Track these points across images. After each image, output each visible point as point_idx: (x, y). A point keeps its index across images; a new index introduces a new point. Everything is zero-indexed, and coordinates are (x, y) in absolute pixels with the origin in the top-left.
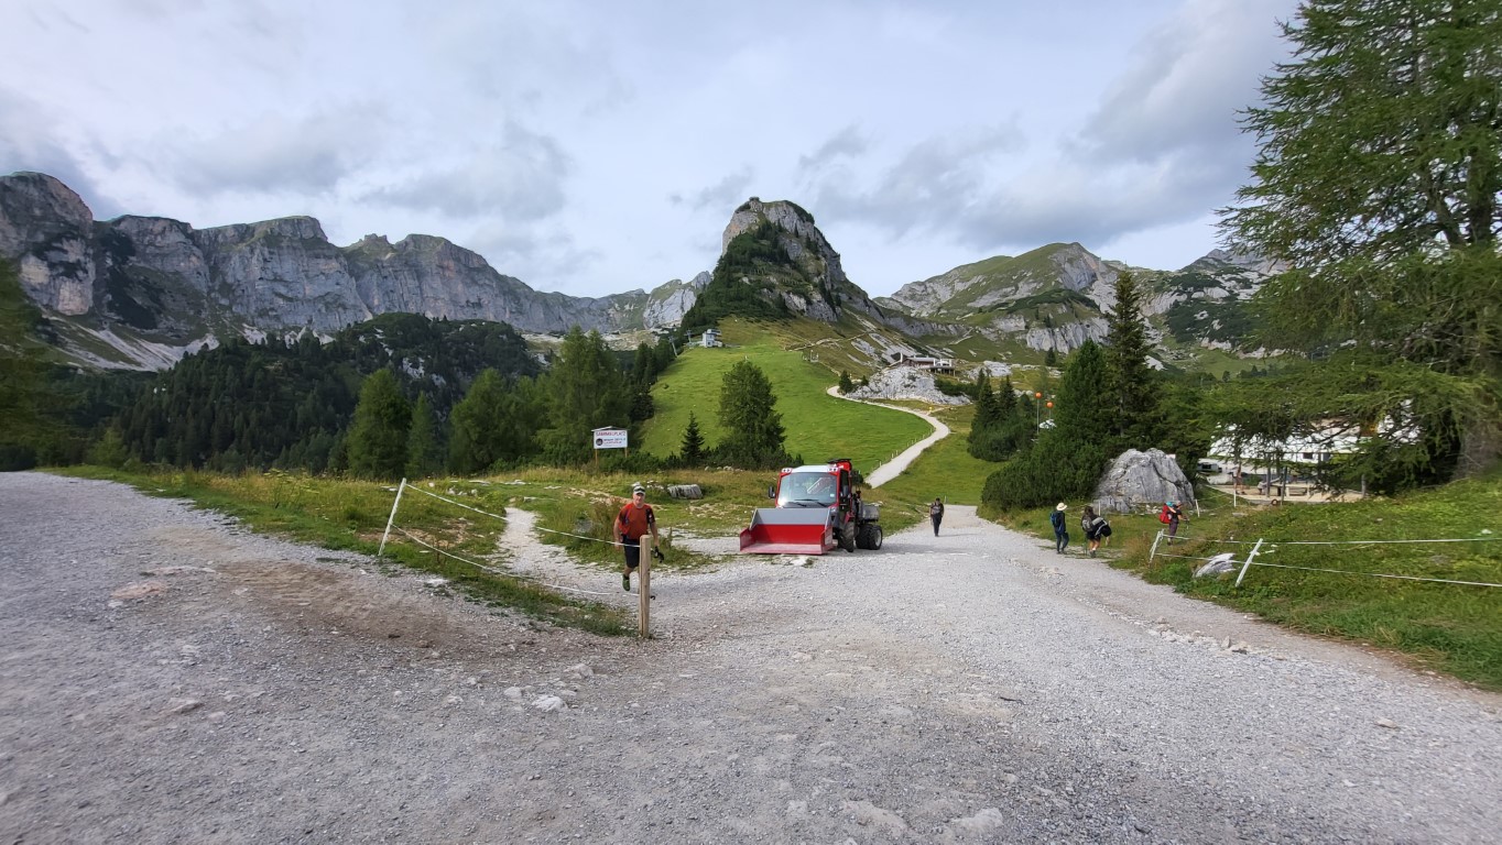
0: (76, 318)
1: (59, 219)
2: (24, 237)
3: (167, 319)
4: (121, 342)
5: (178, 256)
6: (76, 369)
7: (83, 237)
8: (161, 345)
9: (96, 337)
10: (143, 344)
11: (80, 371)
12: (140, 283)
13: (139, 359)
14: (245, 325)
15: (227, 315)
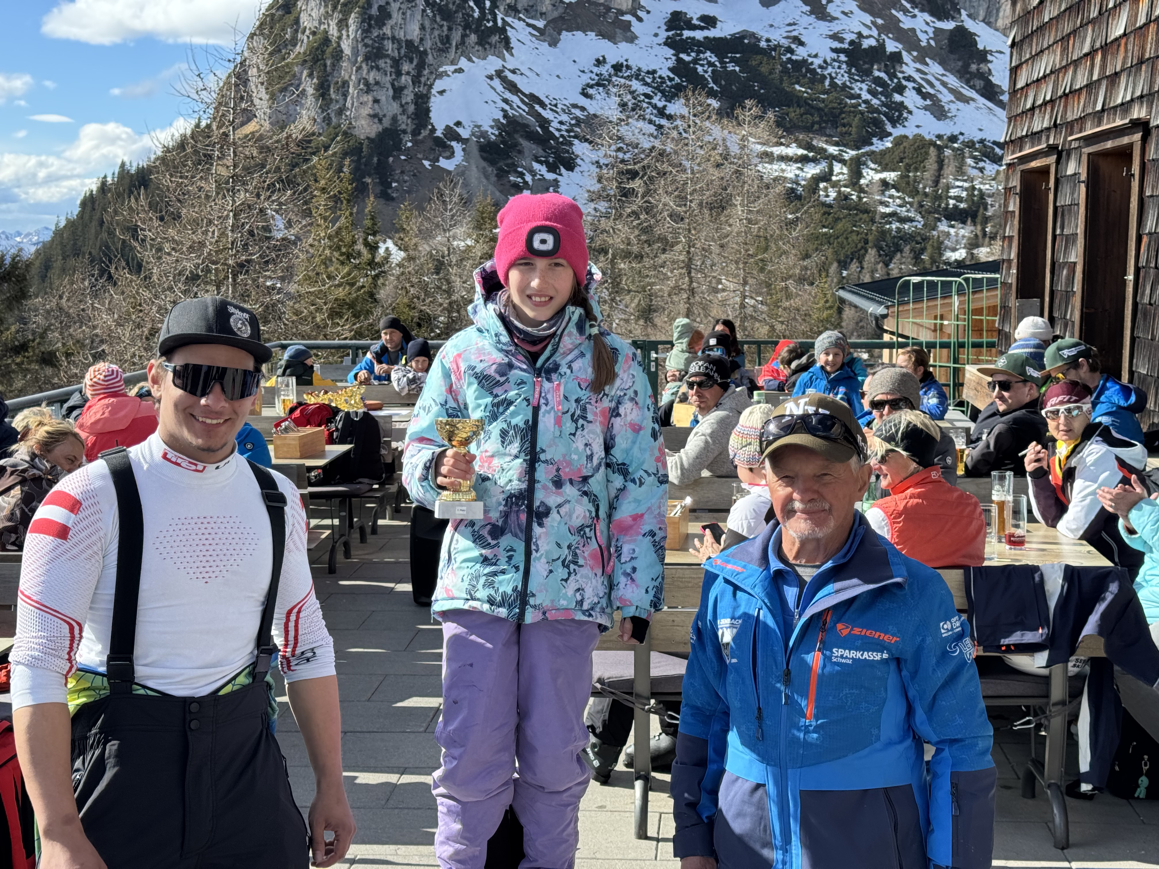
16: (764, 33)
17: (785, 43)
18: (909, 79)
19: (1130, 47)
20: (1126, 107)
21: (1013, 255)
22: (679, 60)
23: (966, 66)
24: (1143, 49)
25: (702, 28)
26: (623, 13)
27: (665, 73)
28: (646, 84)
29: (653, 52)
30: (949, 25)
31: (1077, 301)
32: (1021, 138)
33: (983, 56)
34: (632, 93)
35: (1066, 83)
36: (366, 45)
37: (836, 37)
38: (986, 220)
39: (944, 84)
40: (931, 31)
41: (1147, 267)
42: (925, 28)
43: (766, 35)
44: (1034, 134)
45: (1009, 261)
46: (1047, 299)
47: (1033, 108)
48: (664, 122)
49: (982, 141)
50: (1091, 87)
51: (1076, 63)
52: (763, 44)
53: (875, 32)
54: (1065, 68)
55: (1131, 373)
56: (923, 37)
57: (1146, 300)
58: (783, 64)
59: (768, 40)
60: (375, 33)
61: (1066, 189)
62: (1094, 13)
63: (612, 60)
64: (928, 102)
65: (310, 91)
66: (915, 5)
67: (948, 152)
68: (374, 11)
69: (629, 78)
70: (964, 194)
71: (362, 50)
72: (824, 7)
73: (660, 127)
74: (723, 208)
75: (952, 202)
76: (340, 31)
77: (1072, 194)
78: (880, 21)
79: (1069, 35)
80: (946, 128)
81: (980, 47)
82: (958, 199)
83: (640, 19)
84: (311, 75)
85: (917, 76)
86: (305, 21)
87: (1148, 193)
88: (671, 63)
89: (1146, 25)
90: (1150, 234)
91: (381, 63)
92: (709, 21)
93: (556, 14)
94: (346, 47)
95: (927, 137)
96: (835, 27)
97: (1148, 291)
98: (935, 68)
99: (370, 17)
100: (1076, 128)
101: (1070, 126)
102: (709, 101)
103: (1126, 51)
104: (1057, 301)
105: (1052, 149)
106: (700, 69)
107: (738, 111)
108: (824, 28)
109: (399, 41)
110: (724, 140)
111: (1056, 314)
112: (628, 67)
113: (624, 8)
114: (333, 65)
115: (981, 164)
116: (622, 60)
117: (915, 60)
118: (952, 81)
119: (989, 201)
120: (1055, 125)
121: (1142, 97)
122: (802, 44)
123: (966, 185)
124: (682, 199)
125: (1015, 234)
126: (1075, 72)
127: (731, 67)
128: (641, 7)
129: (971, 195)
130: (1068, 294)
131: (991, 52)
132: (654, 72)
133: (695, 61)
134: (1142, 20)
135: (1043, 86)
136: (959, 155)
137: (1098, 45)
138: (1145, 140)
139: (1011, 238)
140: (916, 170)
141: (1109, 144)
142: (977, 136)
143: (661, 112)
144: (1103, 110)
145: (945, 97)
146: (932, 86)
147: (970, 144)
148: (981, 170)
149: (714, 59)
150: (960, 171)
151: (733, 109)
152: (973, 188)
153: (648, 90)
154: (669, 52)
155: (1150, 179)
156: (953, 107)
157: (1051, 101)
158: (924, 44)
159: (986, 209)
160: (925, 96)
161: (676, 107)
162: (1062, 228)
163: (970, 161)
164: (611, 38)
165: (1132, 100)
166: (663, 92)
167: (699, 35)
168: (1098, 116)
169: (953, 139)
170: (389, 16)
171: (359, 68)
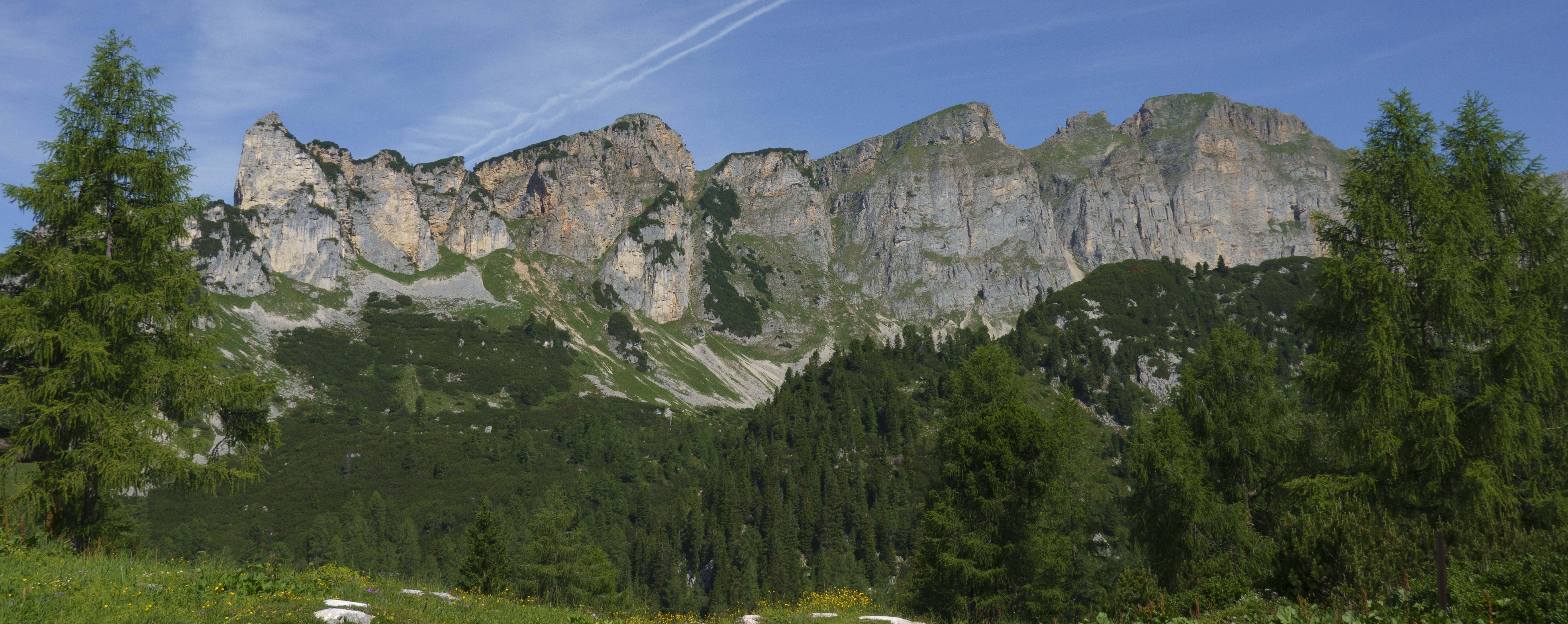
0: (670, 327)
1: (659, 177)
2: (621, 212)
3: (776, 318)
4: (719, 361)
5: (793, 208)
6: (663, 409)
7: (682, 199)
8: (767, 363)
9: (689, 356)
10: (743, 362)
11: (668, 413)
12: (744, 261)
13: (738, 389)
14: (880, 317)
15: (855, 301)
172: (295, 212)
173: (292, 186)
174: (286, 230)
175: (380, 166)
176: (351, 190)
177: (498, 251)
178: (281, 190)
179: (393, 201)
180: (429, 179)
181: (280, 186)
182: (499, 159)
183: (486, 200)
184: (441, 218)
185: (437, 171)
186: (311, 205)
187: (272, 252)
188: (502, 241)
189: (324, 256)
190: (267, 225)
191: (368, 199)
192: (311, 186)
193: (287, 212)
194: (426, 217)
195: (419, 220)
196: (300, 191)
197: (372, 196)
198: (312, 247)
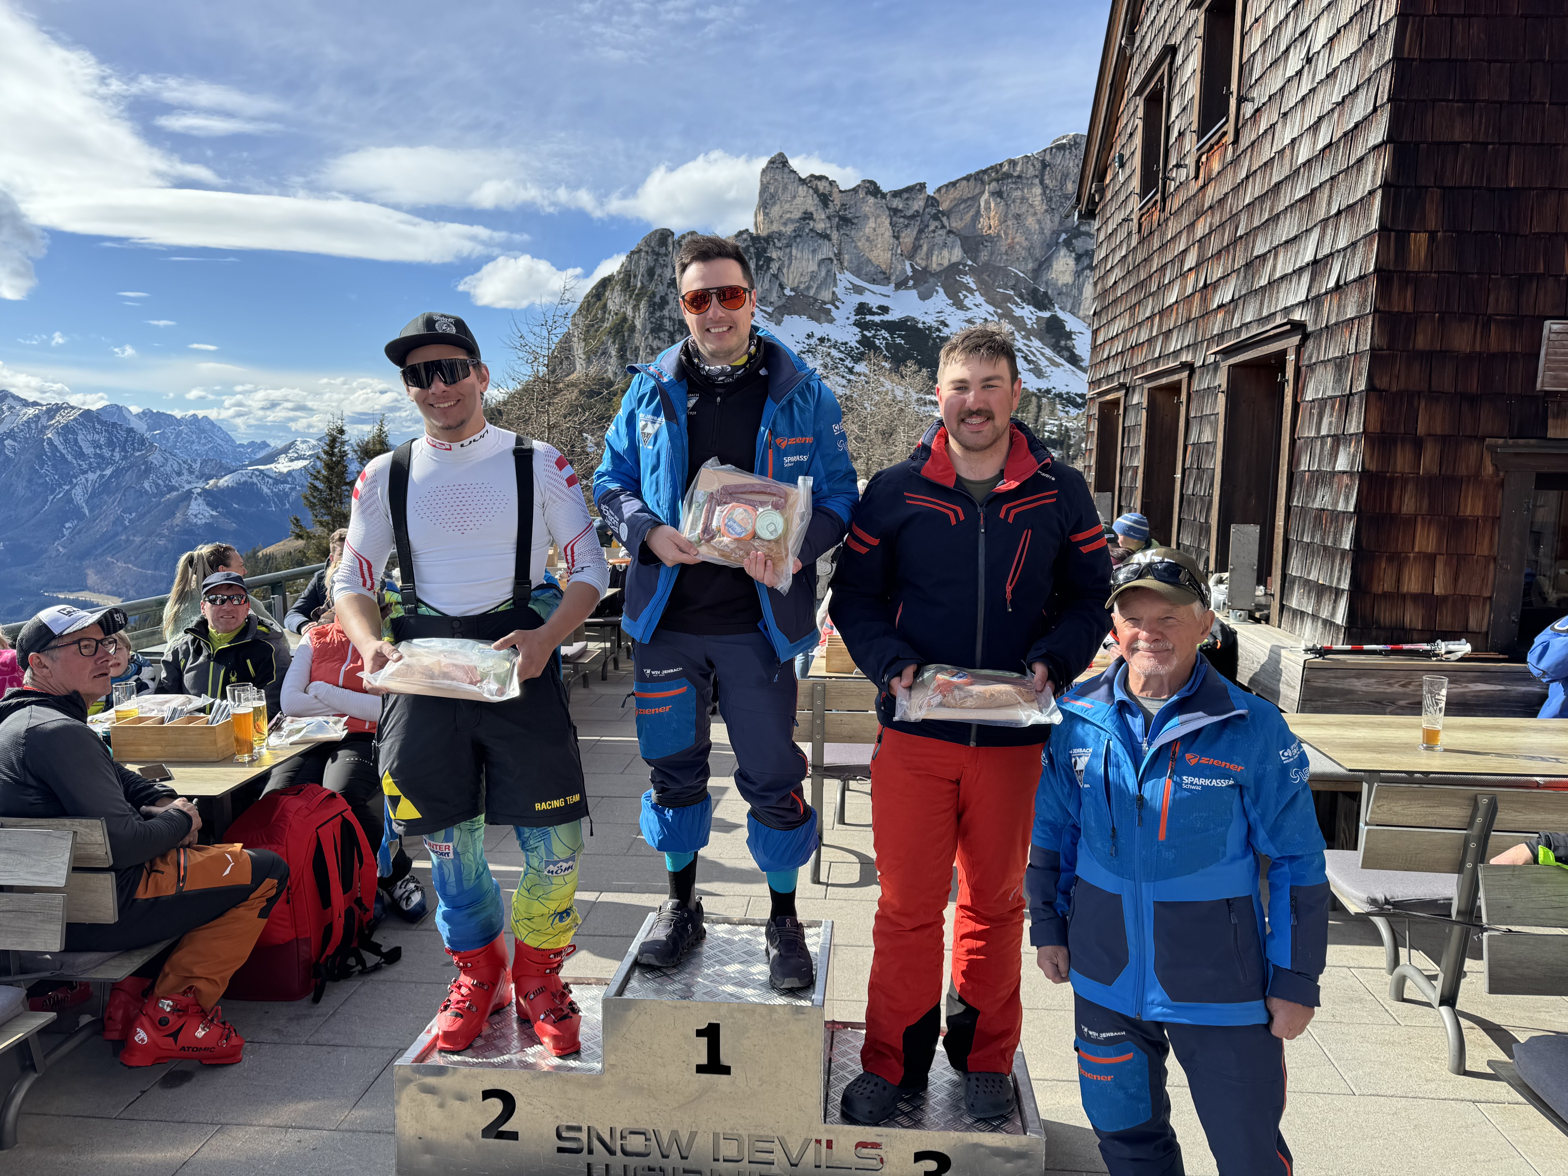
2: (1056, 226)
16: (920, 318)
17: (935, 324)
18: (1019, 350)
19: (1180, 311)
20: (1176, 353)
21: (1093, 462)
22: (864, 336)
23: (1058, 342)
24: (1190, 311)
25: (879, 314)
26: (825, 303)
27: (854, 344)
28: (841, 351)
29: (846, 330)
30: (1046, 314)
31: (1138, 494)
32: (1100, 380)
33: (1069, 336)
34: (832, 358)
35: (1132, 339)
36: (652, 323)
37: (970, 321)
38: (1070, 446)
39: (1043, 354)
40: (1034, 318)
41: (1191, 468)
42: (1030, 316)
43: (922, 320)
44: (1108, 376)
45: (1090, 467)
46: (1117, 493)
47: (1108, 358)
48: (852, 377)
49: (1068, 393)
50: (1151, 340)
51: (1140, 324)
52: (920, 325)
53: (996, 319)
54: (1132, 328)
55: (1178, 544)
56: (1029, 322)
57: (1190, 492)
58: (934, 339)
59: (924, 323)
60: (658, 314)
61: (1131, 414)
62: (1154, 288)
63: (818, 335)
64: (1032, 366)
65: (614, 353)
66: (1024, 301)
67: (1044, 400)
68: (657, 299)
69: (829, 347)
70: (1055, 429)
71: (649, 326)
72: (962, 301)
73: (849, 381)
74: (891, 434)
75: (1047, 434)
76: (634, 312)
77: (1136, 417)
78: (999, 311)
79: (1135, 305)
80: (1043, 385)
81: (1068, 329)
82: (1052, 432)
83: (837, 308)
84: (614, 342)
85: (1024, 348)
86: (611, 306)
87: (1192, 415)
88: (858, 337)
89: (1192, 294)
90: (1193, 444)
91: (662, 335)
92: (884, 310)
93: (780, 303)
94: (638, 324)
95: (1031, 390)
96: (969, 314)
97: (1191, 486)
98: (1036, 343)
99: (655, 304)
100: (1140, 370)
101: (1135, 369)
102: (883, 364)
103: (1177, 314)
104: (1124, 494)
105: (1122, 386)
106: (877, 342)
107: (902, 368)
108: (962, 315)
109: (674, 320)
110: (893, 390)
111: (1123, 504)
112: (829, 340)
113: (826, 300)
114: (629, 336)
115: (1067, 409)
116: (825, 335)
117: (1023, 337)
118: (1048, 352)
119: (1072, 434)
120: (1124, 369)
121: (1189, 346)
122: (946, 325)
123: (1057, 422)
124: (863, 428)
125: (1094, 447)
126: (1139, 330)
127: (898, 341)
128: (838, 299)
129: (1060, 430)
130: (1132, 489)
131: (1075, 333)
132: (846, 343)
133: (874, 336)
134: (1189, 291)
135: (1116, 342)
136: (1053, 404)
137: (1156, 311)
138: (1190, 377)
139: (1091, 450)
140: (1023, 412)
141: (1164, 381)
142: (1064, 390)
143: (851, 371)
144: (1160, 357)
145: (1043, 363)
146: (1035, 355)
147: (1060, 395)
148: (1067, 412)
149: (887, 335)
150: (1052, 412)
151: (898, 368)
152: (1061, 425)
153: (842, 356)
154: (857, 330)
155: (1194, 405)
156: (1048, 369)
157: (1122, 352)
158: (1029, 327)
159: (1070, 439)
160: (1029, 362)
161: (861, 367)
162: (1129, 442)
163: (1059, 407)
164: (818, 320)
165: (1181, 349)
166: (852, 357)
167: (877, 319)
168: (1156, 361)
169: (1048, 391)
170: (667, 303)
171: (647, 338)
172: (800, 236)
173: (797, 215)
174: (794, 252)
175: (861, 194)
176: (840, 217)
177: (954, 264)
178: (789, 219)
179: (871, 224)
180: (897, 203)
181: (788, 215)
182: (954, 184)
183: (944, 219)
184: (908, 237)
185: (905, 196)
186: (811, 230)
187: (785, 270)
188: (957, 254)
189: (823, 273)
190: (780, 248)
191: (853, 224)
192: (812, 214)
193: (795, 237)
194: (897, 238)
195: (892, 240)
196: (804, 219)
197: (856, 221)
198: (813, 267)
